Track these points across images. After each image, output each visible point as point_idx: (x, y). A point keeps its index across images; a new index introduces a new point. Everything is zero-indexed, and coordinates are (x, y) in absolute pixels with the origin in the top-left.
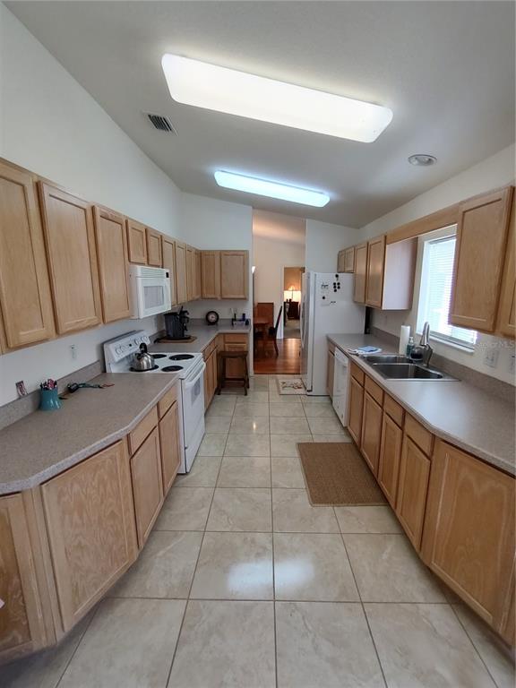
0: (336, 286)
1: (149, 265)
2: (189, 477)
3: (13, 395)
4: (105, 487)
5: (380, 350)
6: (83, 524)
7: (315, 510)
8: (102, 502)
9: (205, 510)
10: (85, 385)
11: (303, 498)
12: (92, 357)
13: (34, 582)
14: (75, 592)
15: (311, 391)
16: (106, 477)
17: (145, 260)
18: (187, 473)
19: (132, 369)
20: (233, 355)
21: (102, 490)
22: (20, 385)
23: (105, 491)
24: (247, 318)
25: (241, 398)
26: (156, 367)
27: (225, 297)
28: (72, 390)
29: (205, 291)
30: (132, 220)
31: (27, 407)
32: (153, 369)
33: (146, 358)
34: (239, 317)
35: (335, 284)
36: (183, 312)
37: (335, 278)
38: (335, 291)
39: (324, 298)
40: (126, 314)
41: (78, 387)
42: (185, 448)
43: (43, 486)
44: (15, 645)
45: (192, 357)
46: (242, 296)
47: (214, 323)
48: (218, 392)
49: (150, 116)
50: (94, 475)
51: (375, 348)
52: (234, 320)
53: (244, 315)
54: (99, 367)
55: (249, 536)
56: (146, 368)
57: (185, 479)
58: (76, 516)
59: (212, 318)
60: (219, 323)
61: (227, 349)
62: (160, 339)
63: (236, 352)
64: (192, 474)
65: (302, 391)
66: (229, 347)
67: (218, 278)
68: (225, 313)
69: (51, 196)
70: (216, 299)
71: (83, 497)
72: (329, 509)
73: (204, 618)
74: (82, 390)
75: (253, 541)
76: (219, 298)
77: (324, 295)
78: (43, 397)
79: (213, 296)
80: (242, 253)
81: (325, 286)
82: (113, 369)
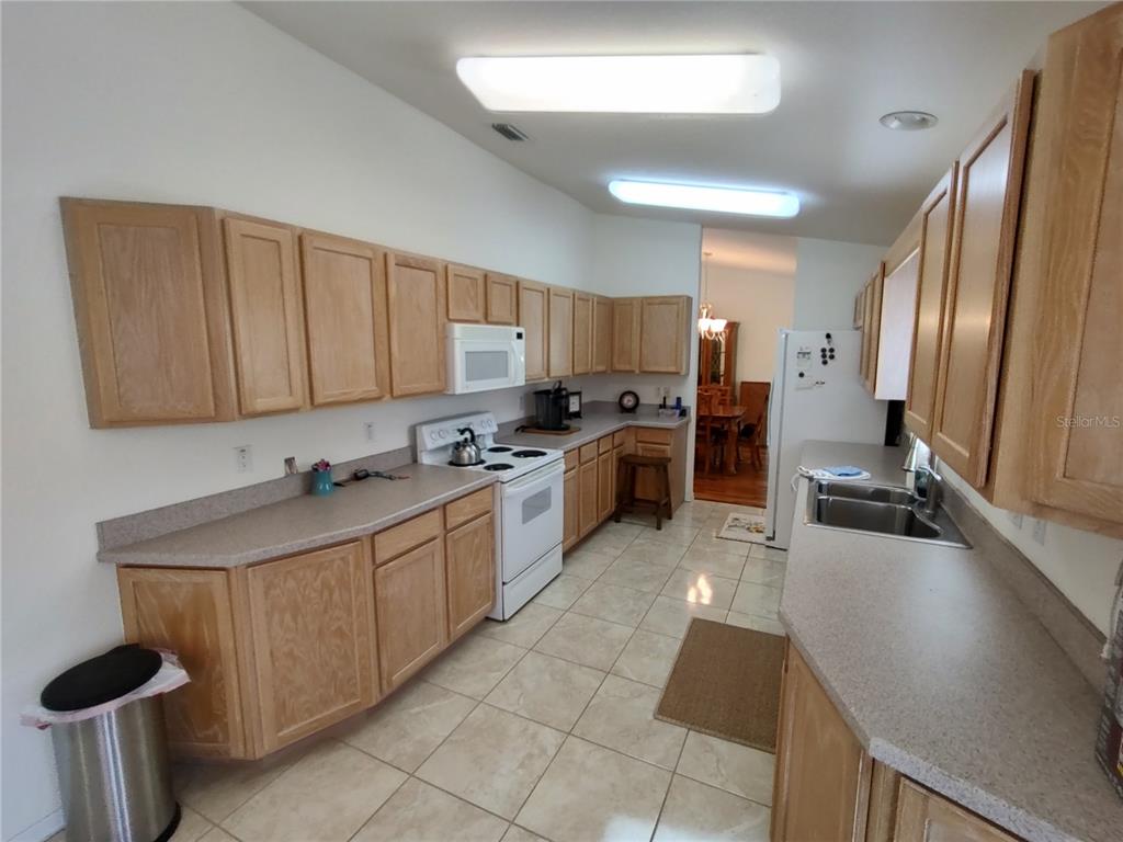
0: (827, 355)
1: (488, 323)
2: (505, 626)
3: (279, 471)
4: (331, 595)
5: (865, 475)
6: (297, 629)
7: (657, 724)
8: (325, 611)
9: (499, 675)
10: (378, 474)
11: (651, 702)
12: (402, 441)
13: (234, 676)
14: (281, 707)
15: (773, 539)
16: (333, 583)
17: (479, 315)
18: (504, 621)
19: (451, 463)
20: (646, 463)
21: (326, 593)
22: (289, 462)
23: (331, 598)
24: (684, 404)
25: (650, 533)
26: (482, 462)
27: (646, 369)
28: (359, 477)
29: (615, 359)
30: (454, 264)
31: (295, 487)
32: (476, 464)
33: (468, 449)
34: (671, 402)
35: (824, 350)
36: (559, 390)
37: (826, 341)
38: (825, 363)
39: (801, 375)
40: (435, 385)
41: (367, 475)
42: (504, 584)
43: (250, 569)
44: (213, 742)
45: (543, 454)
46: (672, 369)
47: (632, 410)
48: (616, 517)
49: (493, 126)
50: (317, 575)
51: (856, 470)
52: (663, 406)
53: (679, 399)
54: (409, 454)
55: (533, 727)
56: (466, 462)
57: (499, 628)
58: (288, 617)
59: (629, 401)
60: (639, 410)
61: (640, 453)
62: (527, 427)
63: (652, 458)
64: (511, 625)
65: (760, 538)
66: (645, 449)
67: (636, 338)
68: (649, 395)
69: (316, 248)
70: (633, 372)
71: (300, 599)
72: (680, 731)
73: (416, 804)
74: (373, 481)
75: (534, 736)
76: (637, 372)
77: (802, 370)
78: (315, 480)
79: (628, 368)
80: (674, 300)
81: (804, 354)
82: (426, 459)
